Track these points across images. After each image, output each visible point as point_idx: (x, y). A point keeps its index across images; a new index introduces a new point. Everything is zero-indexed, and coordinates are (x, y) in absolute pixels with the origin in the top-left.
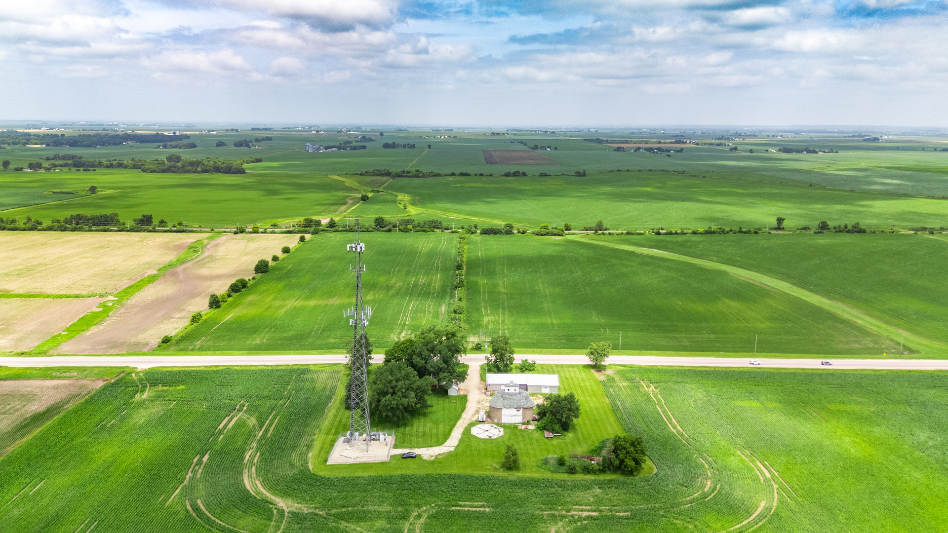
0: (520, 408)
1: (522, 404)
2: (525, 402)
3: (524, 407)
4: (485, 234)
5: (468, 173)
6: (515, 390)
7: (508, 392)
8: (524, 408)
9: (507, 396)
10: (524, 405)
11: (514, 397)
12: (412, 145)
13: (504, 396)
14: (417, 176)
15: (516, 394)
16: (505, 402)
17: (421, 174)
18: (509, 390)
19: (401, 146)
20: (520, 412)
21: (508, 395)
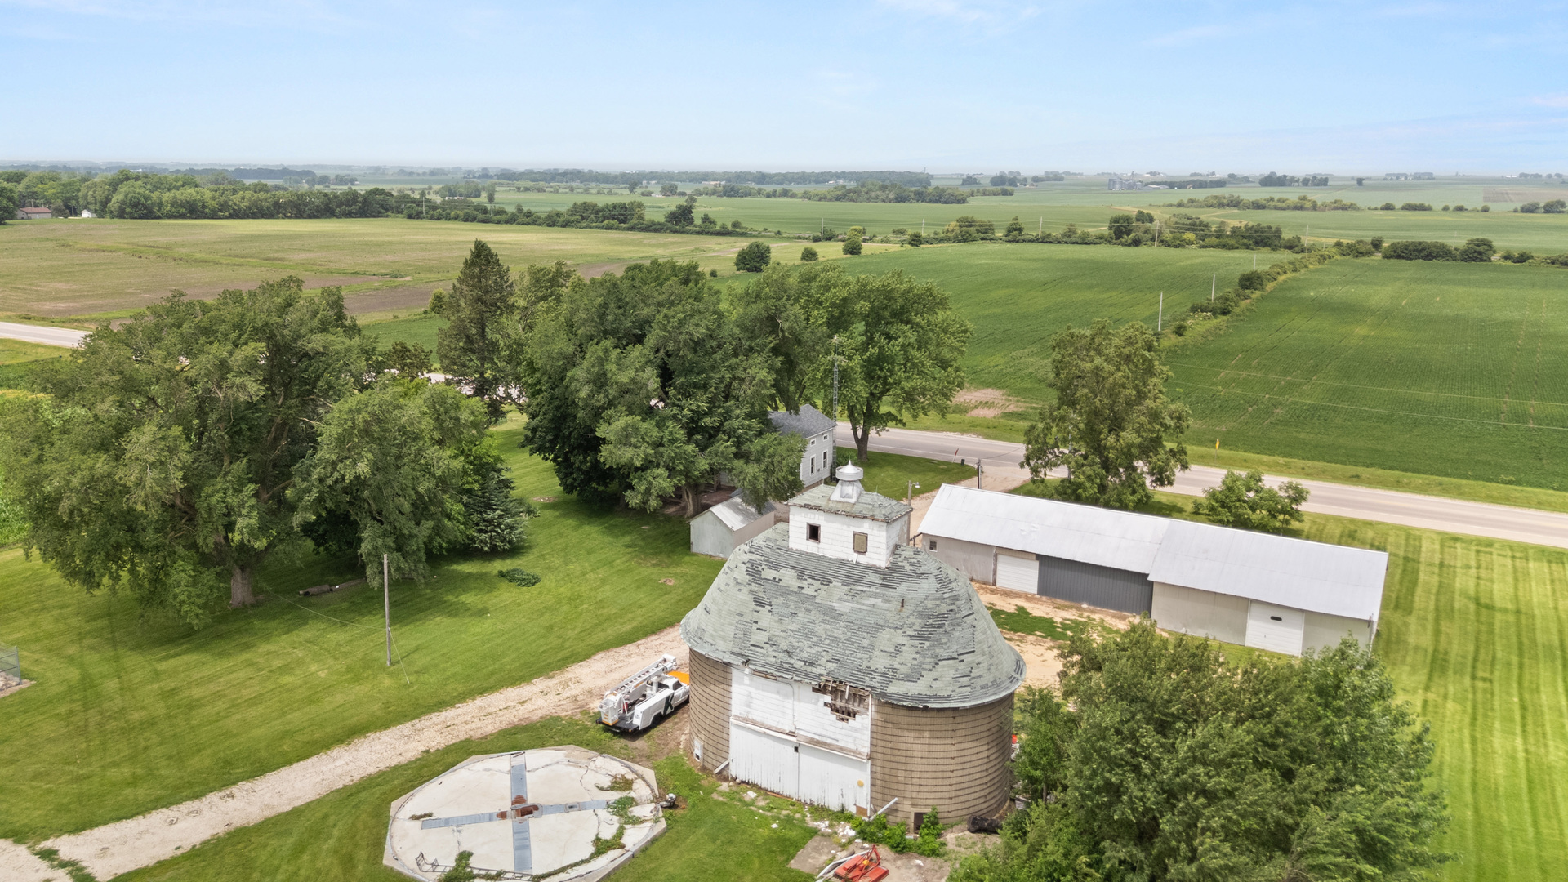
0: (858, 696)
1: (880, 662)
2: (909, 655)
3: (894, 689)
4: (1399, 257)
5: (1426, 204)
6: (861, 543)
7: (811, 547)
8: (887, 704)
9: (788, 578)
10: (890, 676)
11: (836, 596)
12: (1321, 180)
13: (769, 574)
14: (1300, 208)
15: (853, 576)
16: (765, 617)
17: (1308, 205)
18: (814, 533)
19: (1298, 181)
20: (859, 731)
21: (801, 574)
